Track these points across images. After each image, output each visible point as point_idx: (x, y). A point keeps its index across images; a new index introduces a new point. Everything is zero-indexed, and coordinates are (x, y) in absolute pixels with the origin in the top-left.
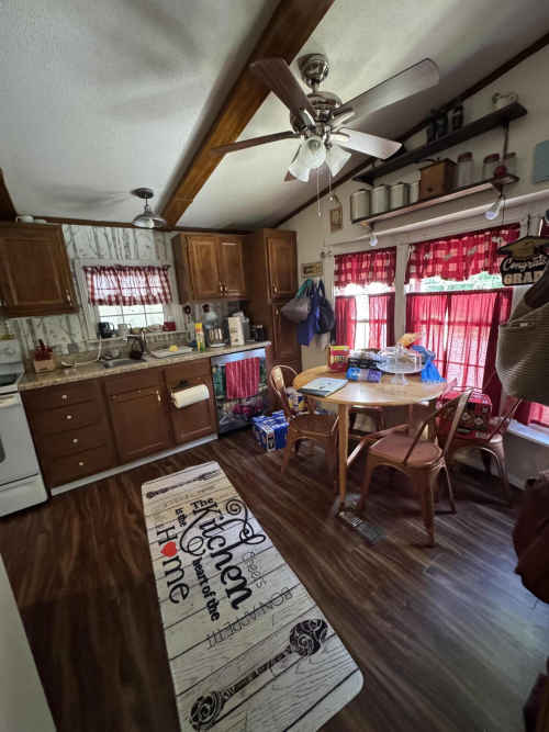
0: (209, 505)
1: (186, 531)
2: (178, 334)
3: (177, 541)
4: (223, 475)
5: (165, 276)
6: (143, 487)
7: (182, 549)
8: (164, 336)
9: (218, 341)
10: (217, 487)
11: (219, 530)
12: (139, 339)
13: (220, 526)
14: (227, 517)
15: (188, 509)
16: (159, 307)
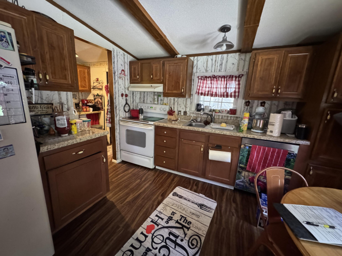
0: (186, 225)
1: (164, 227)
2: (237, 117)
3: (156, 227)
4: (211, 215)
5: (239, 81)
6: (177, 188)
7: (153, 235)
8: (228, 117)
9: (258, 128)
10: (201, 219)
11: (173, 245)
12: (211, 115)
13: (176, 244)
14: (185, 244)
15: (177, 217)
16: (232, 100)
